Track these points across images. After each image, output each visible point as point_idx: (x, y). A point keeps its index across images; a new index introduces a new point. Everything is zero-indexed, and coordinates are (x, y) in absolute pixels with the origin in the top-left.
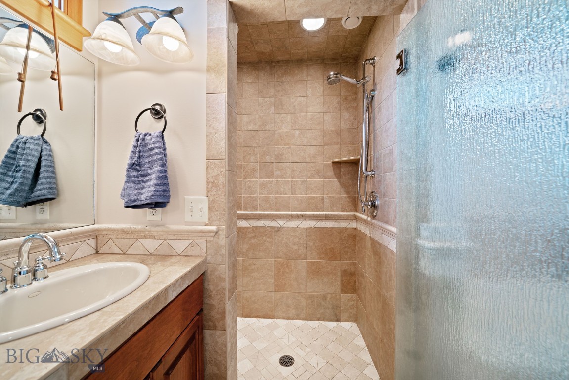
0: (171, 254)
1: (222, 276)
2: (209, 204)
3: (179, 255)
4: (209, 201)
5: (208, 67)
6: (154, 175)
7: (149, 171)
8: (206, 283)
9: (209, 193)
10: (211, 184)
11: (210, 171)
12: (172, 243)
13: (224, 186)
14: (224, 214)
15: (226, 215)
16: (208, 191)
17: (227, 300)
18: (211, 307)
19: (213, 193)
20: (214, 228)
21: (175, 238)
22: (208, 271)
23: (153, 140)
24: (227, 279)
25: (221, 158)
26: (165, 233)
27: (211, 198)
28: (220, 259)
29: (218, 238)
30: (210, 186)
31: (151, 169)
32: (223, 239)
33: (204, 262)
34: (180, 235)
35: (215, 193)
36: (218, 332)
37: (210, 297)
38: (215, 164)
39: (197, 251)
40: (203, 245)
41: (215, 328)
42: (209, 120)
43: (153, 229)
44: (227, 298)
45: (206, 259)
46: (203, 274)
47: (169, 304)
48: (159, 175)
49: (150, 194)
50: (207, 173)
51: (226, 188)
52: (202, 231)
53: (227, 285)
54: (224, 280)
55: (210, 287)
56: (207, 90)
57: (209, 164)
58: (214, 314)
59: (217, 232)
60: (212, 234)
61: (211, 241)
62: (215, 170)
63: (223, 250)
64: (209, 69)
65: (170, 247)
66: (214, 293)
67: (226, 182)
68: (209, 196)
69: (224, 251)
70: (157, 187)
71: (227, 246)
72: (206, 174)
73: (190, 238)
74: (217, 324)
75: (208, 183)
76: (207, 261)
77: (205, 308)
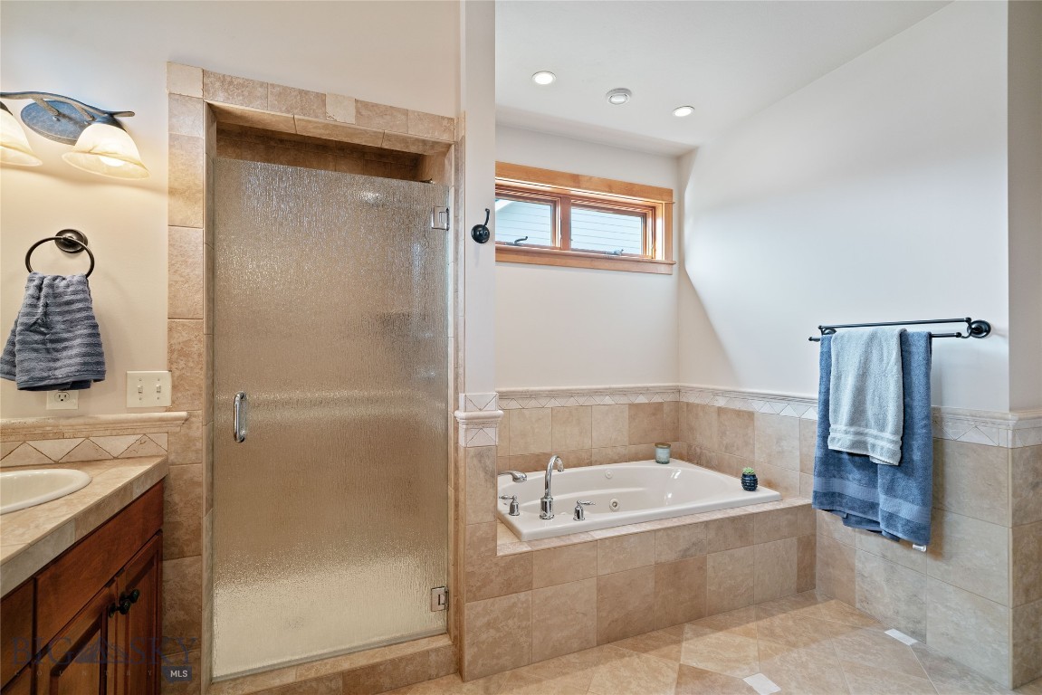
0: (100, 458)
1: (196, 479)
2: (173, 382)
3: (115, 458)
4: (173, 377)
5: (170, 188)
6: (78, 341)
7: (65, 335)
8: (167, 493)
9: (174, 367)
10: (176, 355)
11: (175, 335)
12: (101, 442)
13: (200, 355)
14: (200, 395)
15: (204, 395)
16: (171, 362)
17: (204, 512)
18: (177, 525)
19: (182, 364)
20: (184, 414)
21: (108, 433)
22: (172, 476)
23: (71, 289)
24: (204, 482)
25: (194, 317)
26: (88, 427)
27: (177, 373)
28: (192, 456)
29: (190, 428)
30: (175, 355)
31: (70, 332)
32: (198, 428)
33: (165, 464)
34: (118, 428)
35: (184, 366)
36: (187, 561)
37: (175, 512)
38: (184, 325)
39: (149, 449)
40: (163, 440)
41: (182, 555)
42: (173, 265)
43: (63, 422)
44: (204, 509)
45: (167, 459)
46: (162, 480)
47: (133, 502)
48: (86, 340)
49: (73, 369)
50: (170, 337)
51: (204, 359)
52: (161, 420)
53: (203, 491)
54: (200, 484)
55: (175, 498)
56: (169, 221)
57: (174, 325)
58: (181, 534)
59: (186, 420)
60: (178, 422)
61: (177, 433)
62: (184, 333)
63: (197, 444)
64: (172, 192)
65: (98, 448)
66: (182, 505)
67: (203, 350)
68: (174, 369)
69: (201, 445)
70: (88, 359)
71: (204, 438)
72: (169, 339)
73: (138, 431)
74: (185, 549)
75: (171, 351)
76: (169, 461)
77: (165, 528)
